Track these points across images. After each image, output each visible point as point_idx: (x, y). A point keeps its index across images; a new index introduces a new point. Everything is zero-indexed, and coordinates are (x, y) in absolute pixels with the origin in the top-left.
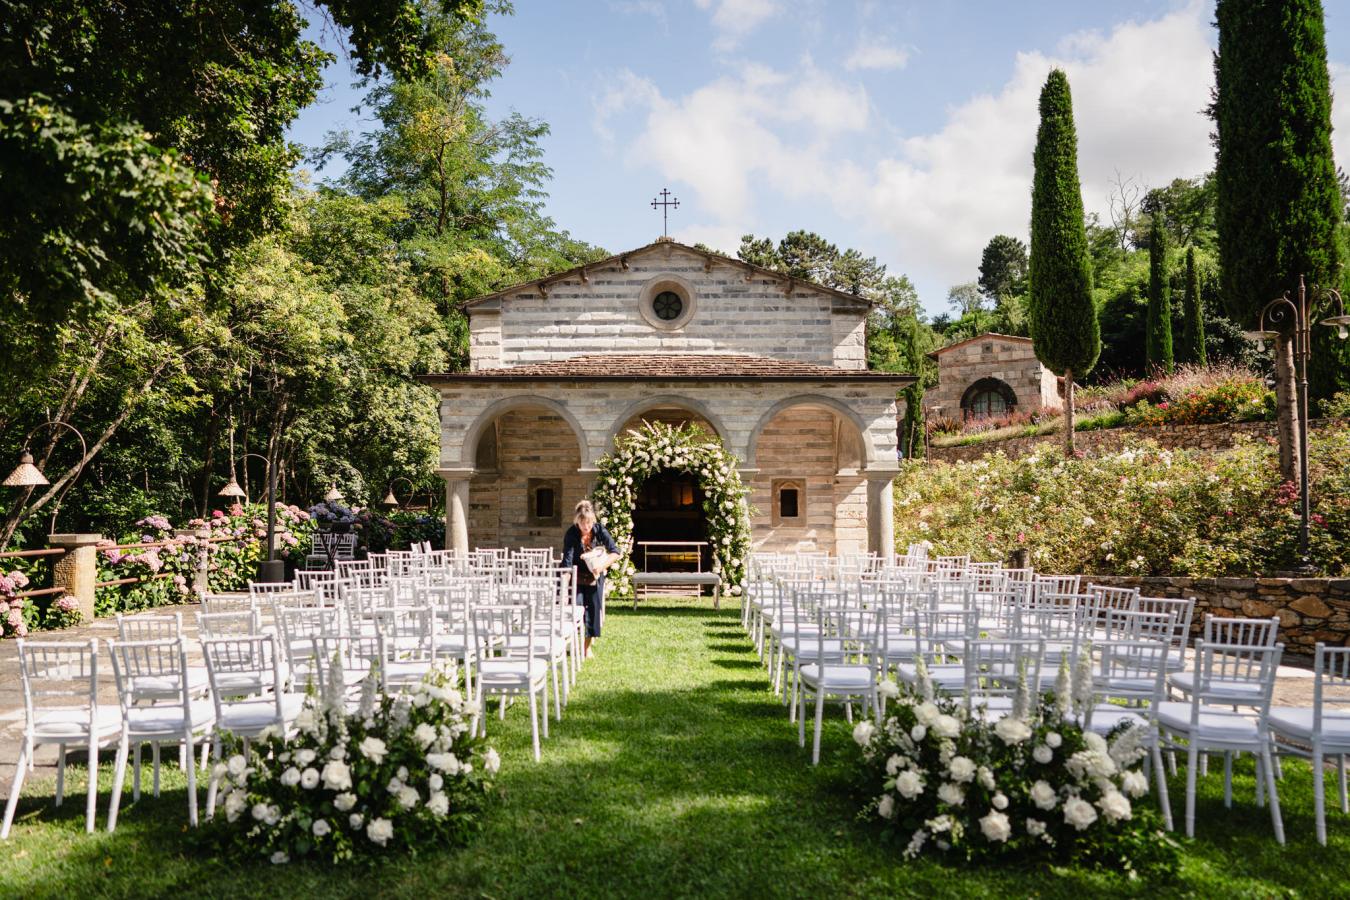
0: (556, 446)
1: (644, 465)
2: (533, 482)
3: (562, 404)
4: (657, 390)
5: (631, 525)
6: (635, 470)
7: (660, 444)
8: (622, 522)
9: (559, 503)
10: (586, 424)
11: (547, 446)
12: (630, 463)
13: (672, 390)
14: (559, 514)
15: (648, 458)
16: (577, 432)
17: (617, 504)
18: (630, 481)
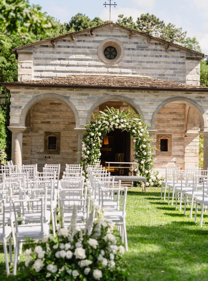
0: (58, 117)
1: (107, 127)
2: (47, 133)
3: (67, 98)
4: (111, 93)
5: (100, 154)
6: (103, 129)
7: (114, 118)
8: (96, 153)
9: (59, 143)
10: (78, 108)
11: (54, 117)
12: (100, 126)
13: (118, 93)
14: (59, 148)
15: (108, 124)
16: (74, 111)
17: (94, 145)
18: (100, 134)
